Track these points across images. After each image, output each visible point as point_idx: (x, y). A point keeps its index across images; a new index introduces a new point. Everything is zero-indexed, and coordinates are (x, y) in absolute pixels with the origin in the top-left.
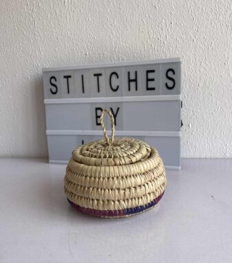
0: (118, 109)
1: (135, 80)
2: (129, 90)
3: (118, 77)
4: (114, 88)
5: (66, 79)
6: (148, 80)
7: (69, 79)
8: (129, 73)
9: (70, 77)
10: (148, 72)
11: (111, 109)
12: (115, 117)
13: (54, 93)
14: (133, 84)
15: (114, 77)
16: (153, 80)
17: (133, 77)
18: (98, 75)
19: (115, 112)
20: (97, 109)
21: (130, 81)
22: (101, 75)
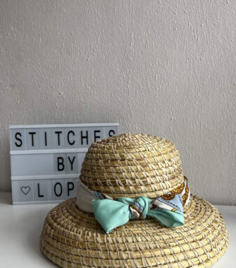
0: (74, 158)
1: (87, 137)
5: (31, 135)
6: (96, 137)
7: (34, 135)
8: (82, 132)
10: (95, 132)
11: (69, 158)
12: (72, 163)
13: (19, 146)
19: (72, 160)
20: (59, 158)
21: (82, 137)
22: (61, 132)
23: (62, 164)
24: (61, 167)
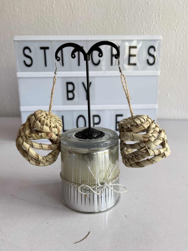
0: (90, 84)
2: (112, 64)
4: (96, 61)
5: (42, 51)
7: (47, 51)
9: (48, 48)
12: (87, 90)
13: (29, 66)
20: (68, 83)
21: (112, 56)
23: (72, 92)
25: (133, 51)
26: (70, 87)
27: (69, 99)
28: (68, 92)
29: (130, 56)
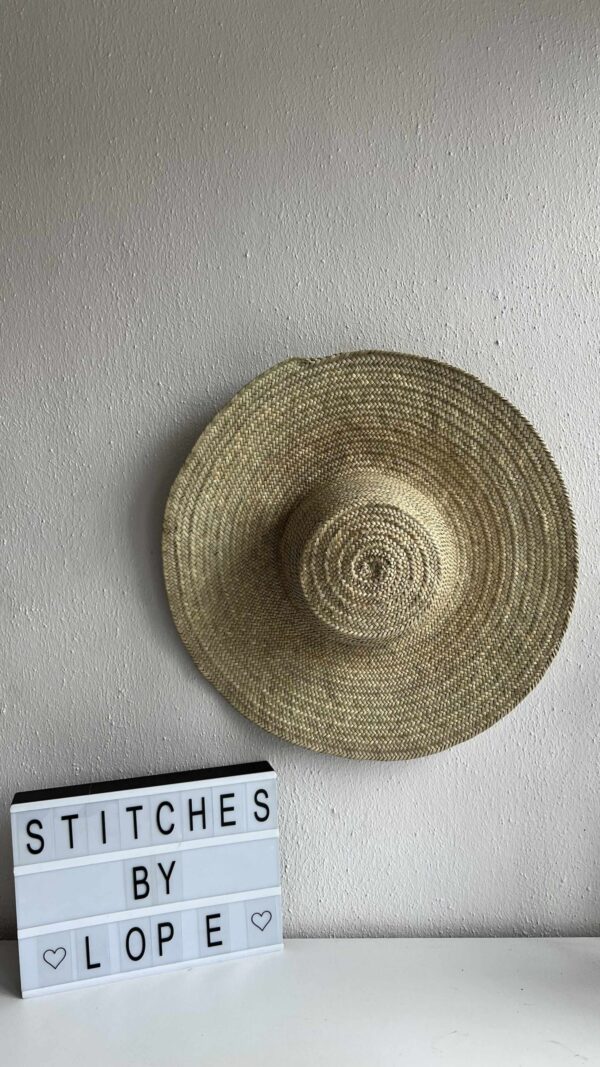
0: (173, 863)
1: (202, 812)
2: (192, 829)
3: (172, 810)
4: (166, 827)
5: (66, 823)
7: (74, 821)
8: (190, 802)
10: (223, 797)
11: (160, 865)
12: (167, 878)
14: (197, 819)
15: (165, 809)
16: (232, 809)
17: (197, 807)
18: (134, 809)
19: (167, 873)
20: (135, 869)
21: (192, 814)
22: (140, 808)
23: (144, 881)
24: (141, 889)
25: (227, 803)
26: (140, 875)
27: (137, 897)
28: (136, 883)
29: (223, 810)
